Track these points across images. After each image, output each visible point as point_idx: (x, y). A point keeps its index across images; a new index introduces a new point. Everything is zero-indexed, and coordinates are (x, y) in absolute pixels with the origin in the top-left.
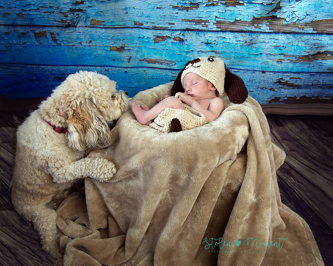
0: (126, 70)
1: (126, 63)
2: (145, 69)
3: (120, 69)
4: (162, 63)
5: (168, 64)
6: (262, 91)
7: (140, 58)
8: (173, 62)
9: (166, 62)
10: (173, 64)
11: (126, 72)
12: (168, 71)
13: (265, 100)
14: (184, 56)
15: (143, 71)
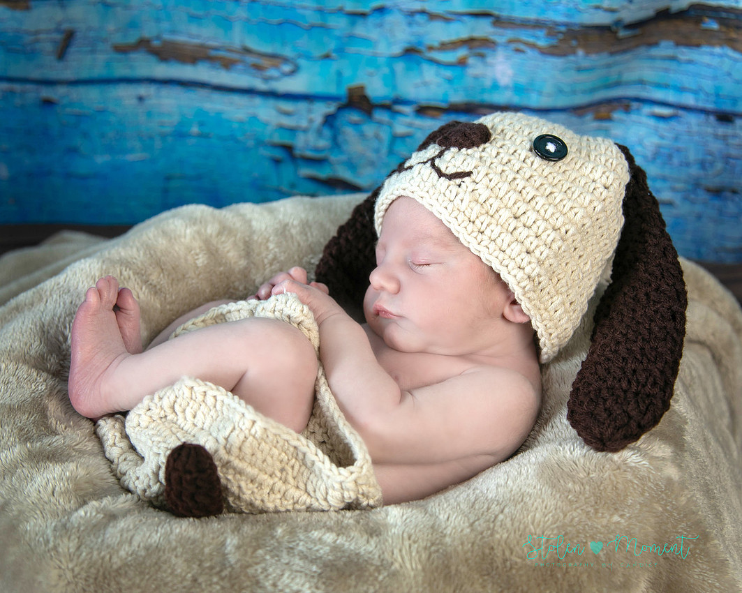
0: (46, 93)
1: (50, 60)
2: (142, 90)
3: (17, 87)
4: (228, 65)
5: (258, 68)
6: (717, 203)
7: (118, 39)
8: (285, 60)
9: (251, 59)
10: (287, 68)
11: (48, 103)
12: (258, 101)
13: (729, 245)
14: (337, 33)
15: (134, 101)
